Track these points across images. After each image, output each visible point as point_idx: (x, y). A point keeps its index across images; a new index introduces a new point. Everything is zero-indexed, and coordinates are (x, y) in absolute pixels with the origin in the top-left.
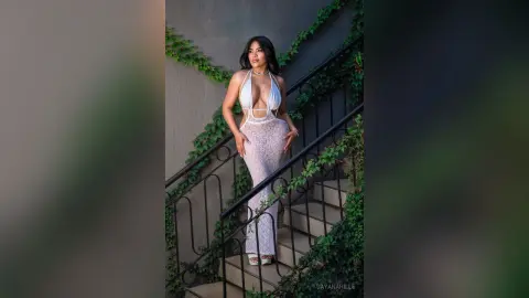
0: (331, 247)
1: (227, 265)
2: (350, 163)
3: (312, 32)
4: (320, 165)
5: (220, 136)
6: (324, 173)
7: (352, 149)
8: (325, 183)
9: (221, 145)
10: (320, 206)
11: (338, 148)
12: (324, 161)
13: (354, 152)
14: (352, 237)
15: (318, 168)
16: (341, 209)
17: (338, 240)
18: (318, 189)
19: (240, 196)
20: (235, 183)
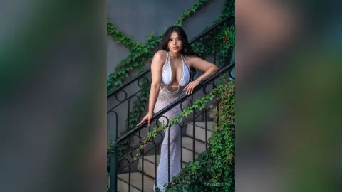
0: (198, 170)
1: (118, 181)
2: (215, 109)
3: (194, 10)
4: (194, 109)
5: (120, 83)
6: (196, 116)
7: (218, 98)
8: (197, 123)
9: (121, 89)
10: (191, 140)
11: (208, 97)
12: (197, 106)
13: (219, 101)
14: (213, 164)
15: (192, 111)
16: (206, 143)
17: (203, 166)
18: (190, 127)
19: (131, 129)
20: (129, 119)
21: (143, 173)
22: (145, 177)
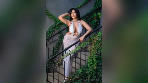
0: (82, 73)
1: (49, 76)
2: (90, 47)
3: (82, 5)
4: (81, 47)
5: (50, 35)
6: (82, 49)
7: (91, 43)
8: (82, 53)
9: (50, 38)
10: (80, 60)
11: (87, 42)
12: (82, 46)
13: (92, 44)
14: (88, 70)
15: (80, 48)
16: (86, 61)
17: (84, 71)
18: (79, 54)
19: (55, 55)
20: (53, 50)
21: (59, 73)
22: (60, 75)
